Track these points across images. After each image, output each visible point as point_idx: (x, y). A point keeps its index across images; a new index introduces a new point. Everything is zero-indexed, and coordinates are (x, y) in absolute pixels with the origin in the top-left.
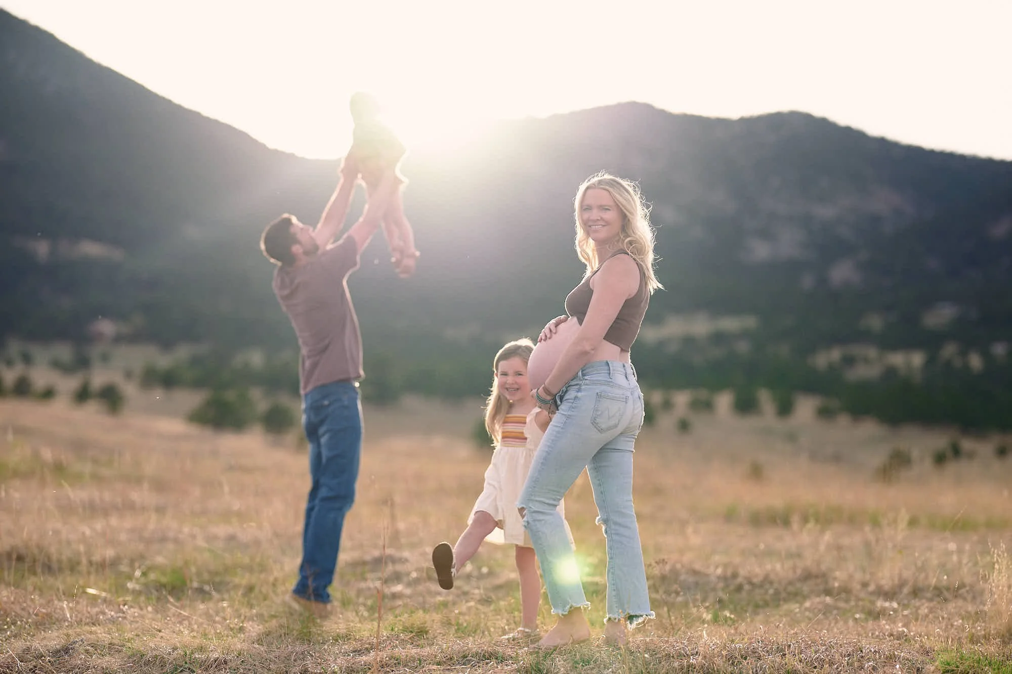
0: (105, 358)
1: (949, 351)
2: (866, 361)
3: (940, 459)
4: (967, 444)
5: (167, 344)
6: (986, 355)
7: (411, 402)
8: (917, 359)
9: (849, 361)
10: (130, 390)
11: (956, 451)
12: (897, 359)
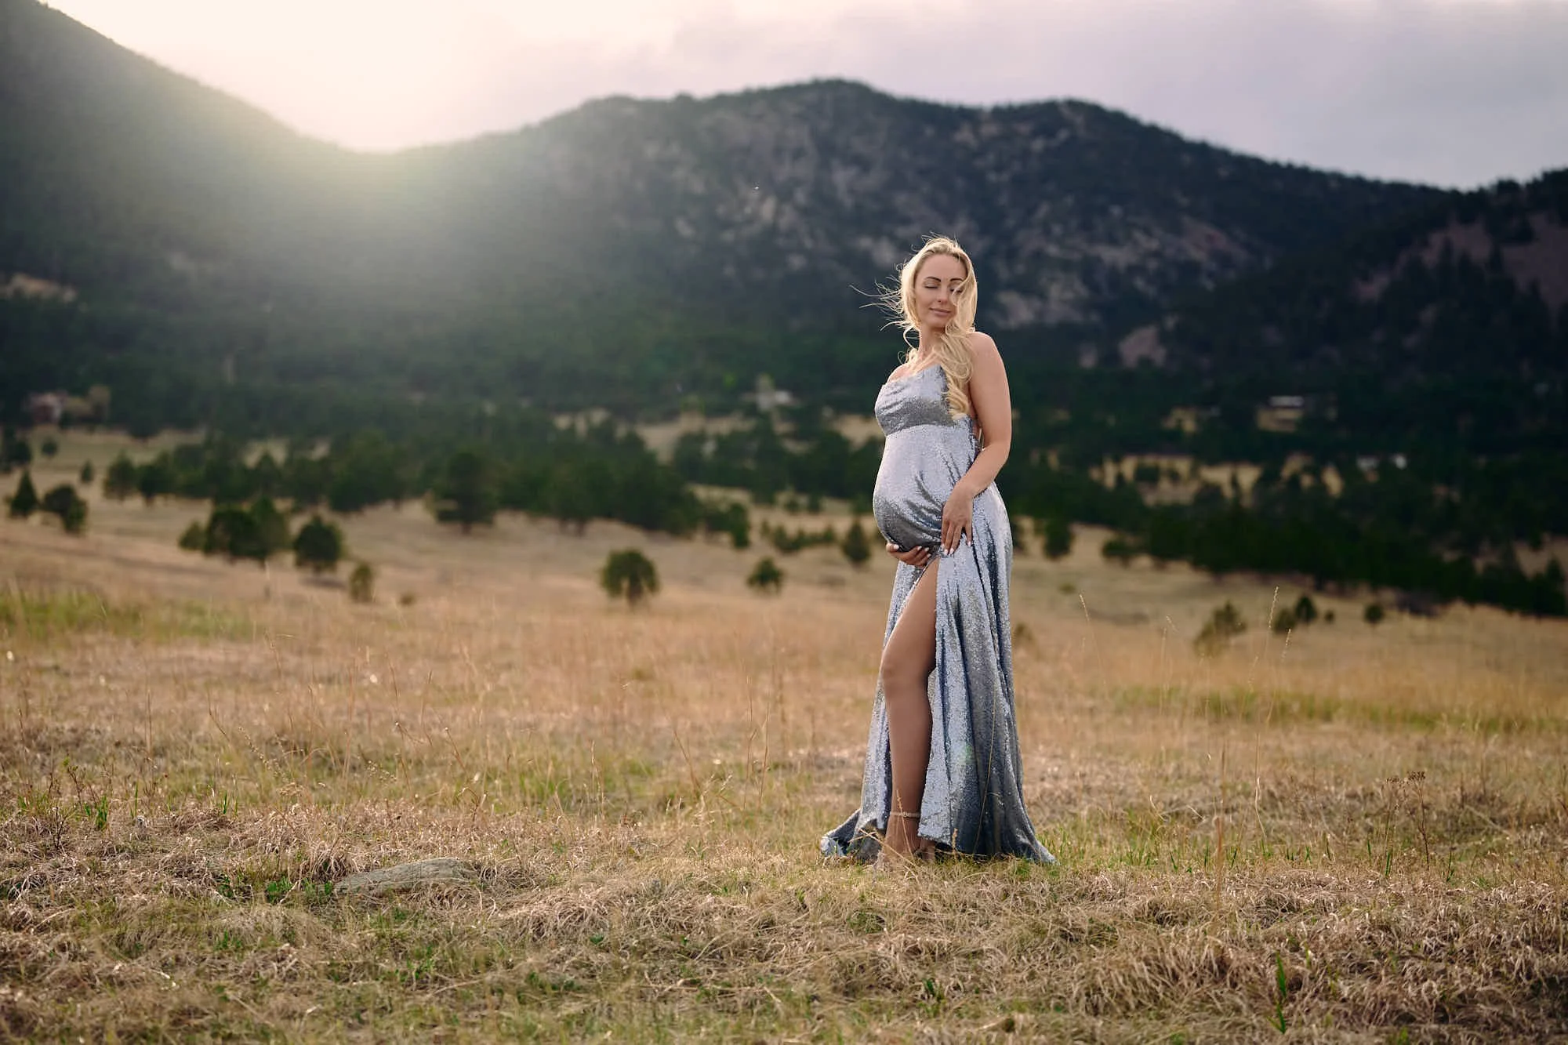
0: (50, 449)
1: (1293, 465)
2: (1174, 476)
3: (1283, 624)
4: (1322, 604)
5: (142, 432)
6: (1348, 472)
7: (506, 521)
8: (1248, 476)
9: (1148, 476)
10: (92, 495)
11: (1305, 612)
12: (1219, 475)
